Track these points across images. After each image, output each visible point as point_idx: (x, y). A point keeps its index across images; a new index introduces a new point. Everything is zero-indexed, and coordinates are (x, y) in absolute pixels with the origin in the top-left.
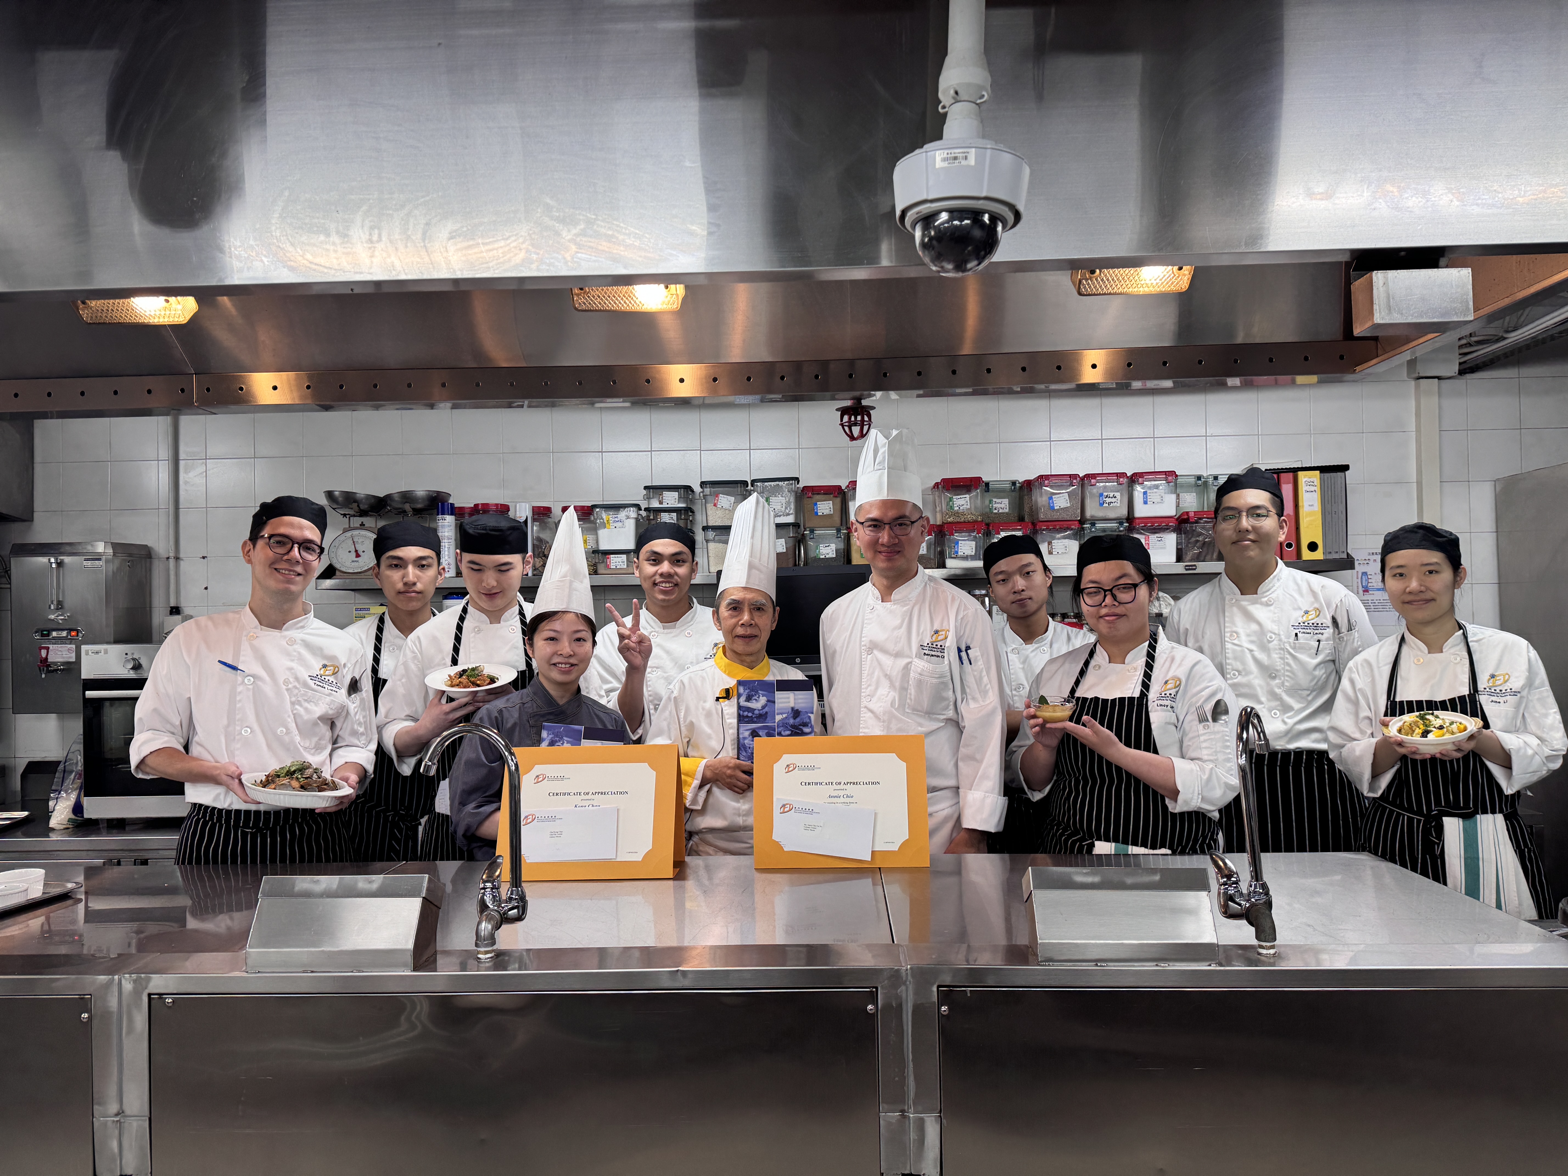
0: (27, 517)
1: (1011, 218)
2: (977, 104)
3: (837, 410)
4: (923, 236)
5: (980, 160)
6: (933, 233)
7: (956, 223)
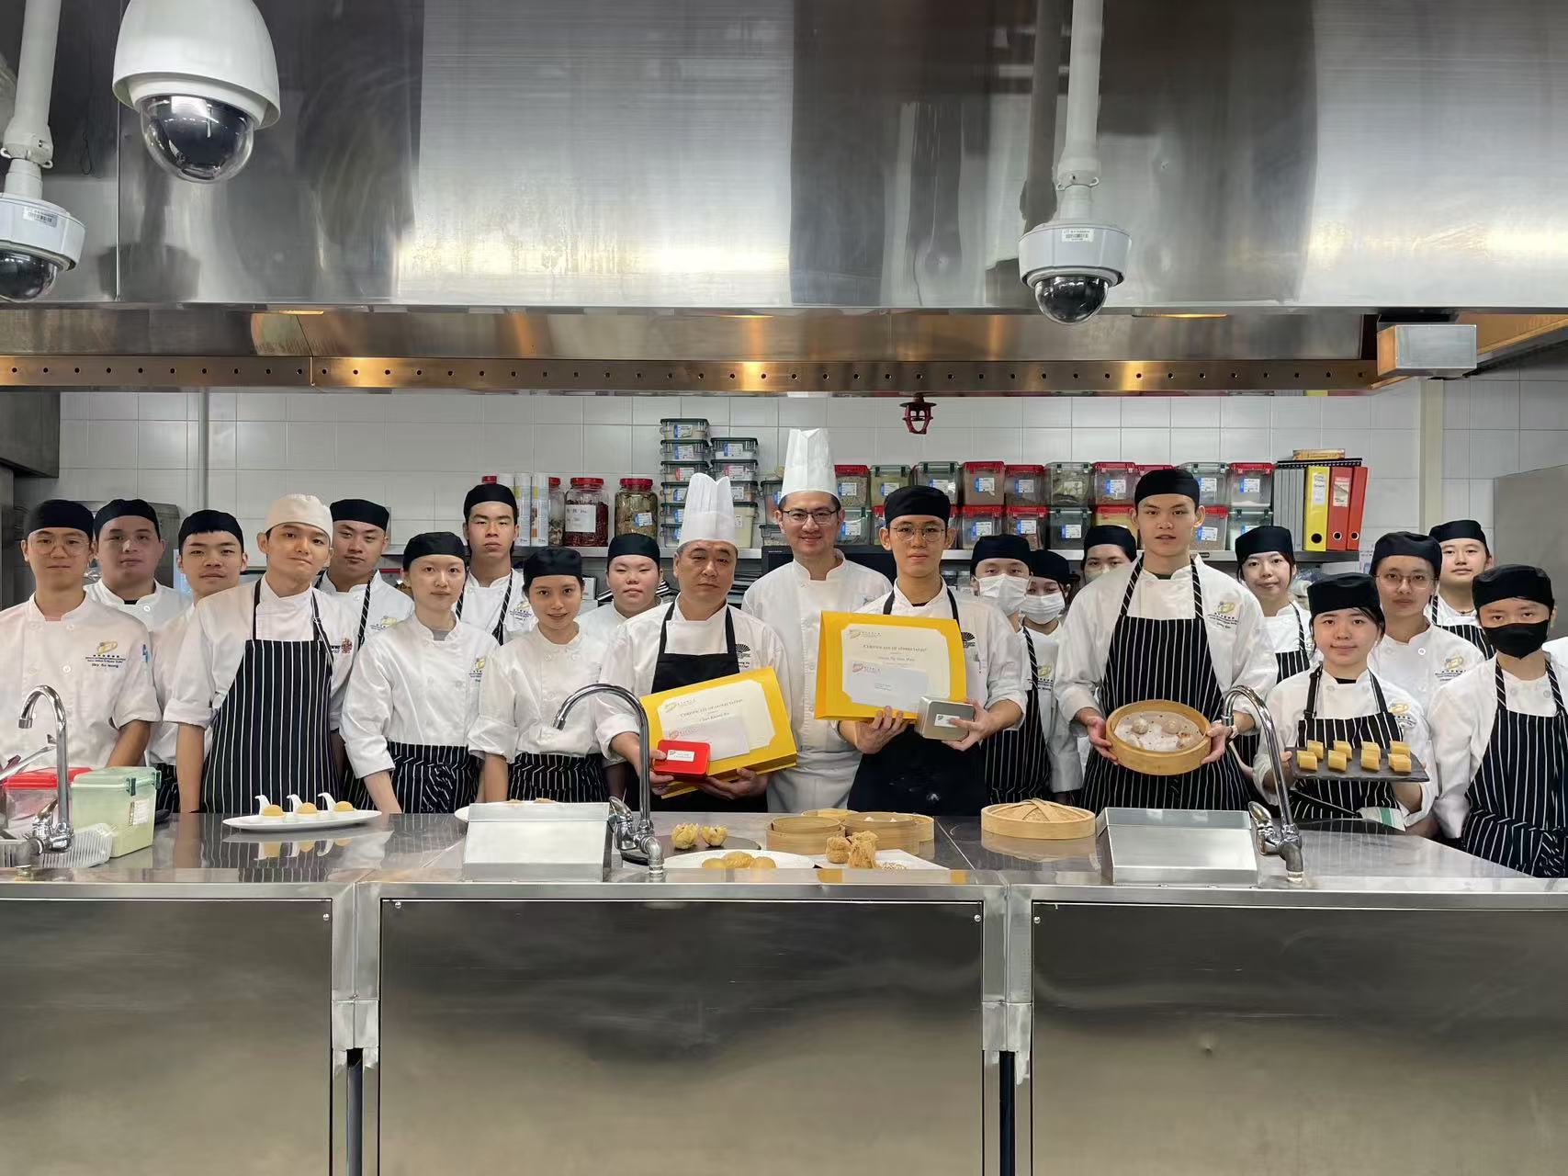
0: (53, 474)
1: (1115, 279)
2: (1091, 187)
3: (902, 405)
4: (1043, 290)
5: (1097, 238)
6: (1052, 290)
7: (1072, 284)
